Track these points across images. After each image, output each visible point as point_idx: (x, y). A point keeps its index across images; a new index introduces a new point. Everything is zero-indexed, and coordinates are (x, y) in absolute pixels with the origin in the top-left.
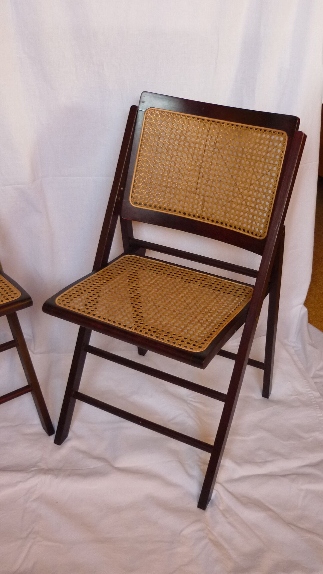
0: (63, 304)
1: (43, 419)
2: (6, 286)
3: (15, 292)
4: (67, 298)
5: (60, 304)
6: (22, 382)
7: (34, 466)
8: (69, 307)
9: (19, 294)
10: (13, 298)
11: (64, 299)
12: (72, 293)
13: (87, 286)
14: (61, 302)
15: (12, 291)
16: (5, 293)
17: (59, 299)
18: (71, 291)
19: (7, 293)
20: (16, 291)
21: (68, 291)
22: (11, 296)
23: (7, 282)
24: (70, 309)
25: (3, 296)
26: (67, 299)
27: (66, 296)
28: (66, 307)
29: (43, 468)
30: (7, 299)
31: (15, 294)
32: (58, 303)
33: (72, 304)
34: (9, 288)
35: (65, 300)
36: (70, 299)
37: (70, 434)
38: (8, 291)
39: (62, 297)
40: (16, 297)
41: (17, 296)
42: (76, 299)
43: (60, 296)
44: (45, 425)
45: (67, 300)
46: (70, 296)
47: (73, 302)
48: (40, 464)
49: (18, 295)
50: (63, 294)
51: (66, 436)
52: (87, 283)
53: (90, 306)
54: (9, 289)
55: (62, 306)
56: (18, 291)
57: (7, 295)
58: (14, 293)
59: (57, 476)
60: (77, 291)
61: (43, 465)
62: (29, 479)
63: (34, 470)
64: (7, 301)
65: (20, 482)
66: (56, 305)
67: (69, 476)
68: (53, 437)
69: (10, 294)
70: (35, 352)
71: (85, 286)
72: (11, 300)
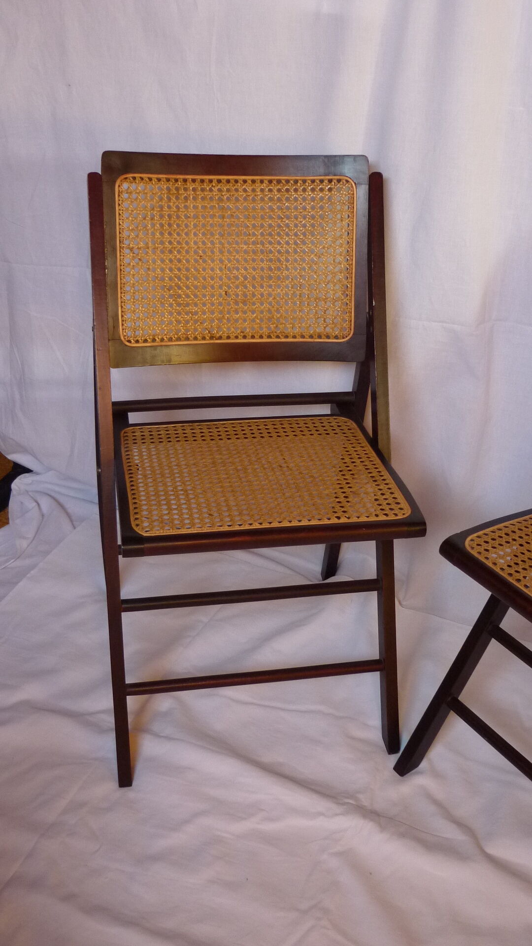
0: (478, 551)
1: (386, 723)
2: (390, 491)
3: (402, 506)
4: (487, 542)
5: (473, 548)
6: (370, 650)
7: (351, 797)
8: (487, 558)
9: (407, 512)
10: (396, 515)
11: (481, 541)
12: (497, 534)
13: (527, 529)
14: (475, 546)
15: (398, 503)
16: (385, 503)
17: (472, 540)
18: (497, 531)
19: (388, 504)
20: (404, 504)
21: (491, 529)
22: (393, 512)
23: (393, 485)
24: (487, 564)
25: (381, 507)
26: (487, 545)
27: (486, 538)
28: (481, 558)
29: (365, 806)
30: (386, 515)
31: (401, 509)
32: (469, 545)
33: (493, 556)
34: (393, 496)
35: (483, 543)
36: (492, 545)
37: (424, 764)
38: (391, 501)
39: (479, 537)
40: (401, 514)
41: (404, 514)
42: (501, 547)
43: (476, 535)
44: (387, 733)
45: (485, 546)
46: (493, 539)
47: (495, 553)
48: (361, 796)
49: (405, 512)
50: (480, 533)
51: (416, 765)
52: (528, 524)
53: (523, 567)
54: (394, 498)
55: (474, 553)
56: (407, 505)
57: (387, 507)
58: (399, 506)
59: (383, 828)
60: (507, 534)
61: (365, 801)
62: (337, 815)
63: (348, 803)
64: (384, 518)
65: (322, 814)
66: (466, 549)
67: (404, 837)
68: (394, 758)
69: (392, 506)
70: (404, 603)
71: (523, 528)
72: (392, 517)
